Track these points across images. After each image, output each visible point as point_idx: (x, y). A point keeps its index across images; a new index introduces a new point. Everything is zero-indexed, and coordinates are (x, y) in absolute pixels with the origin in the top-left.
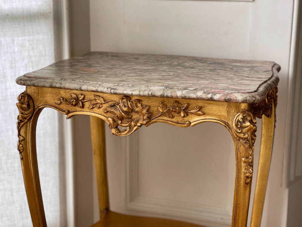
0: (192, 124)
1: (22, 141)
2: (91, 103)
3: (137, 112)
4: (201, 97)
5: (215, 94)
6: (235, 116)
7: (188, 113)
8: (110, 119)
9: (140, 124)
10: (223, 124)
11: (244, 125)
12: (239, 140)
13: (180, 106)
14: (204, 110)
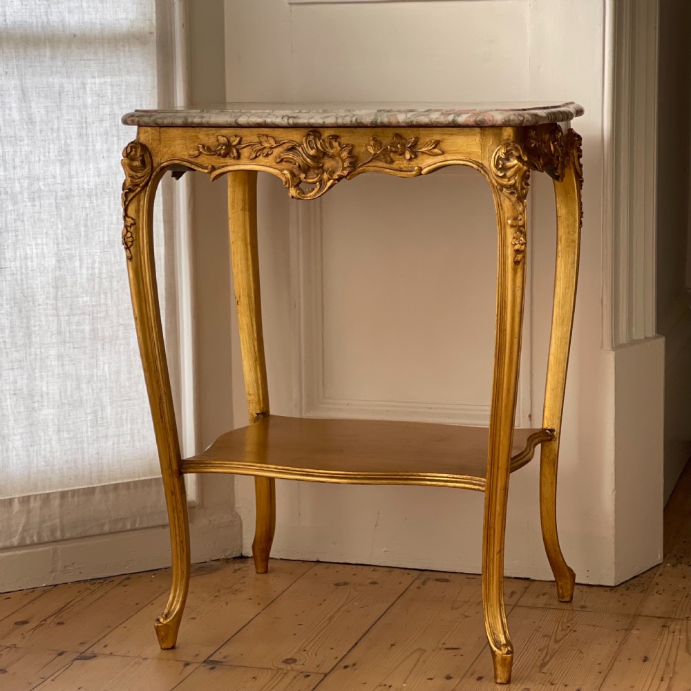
0: (424, 171)
1: (130, 227)
2: (253, 149)
3: (332, 157)
4: (437, 120)
5: (459, 114)
6: (493, 152)
7: (417, 153)
8: (286, 172)
9: (338, 175)
10: (475, 166)
11: (508, 164)
12: (501, 190)
13: (404, 141)
14: (443, 146)
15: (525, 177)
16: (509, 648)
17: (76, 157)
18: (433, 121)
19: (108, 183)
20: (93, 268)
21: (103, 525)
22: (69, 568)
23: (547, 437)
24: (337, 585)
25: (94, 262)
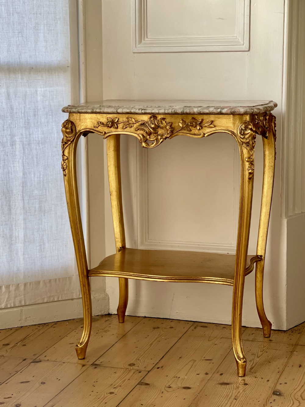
0: (206, 135)
1: (65, 160)
2: (124, 124)
3: (162, 128)
4: (212, 111)
5: (223, 108)
6: (239, 126)
7: (203, 127)
8: (140, 135)
9: (165, 137)
10: (230, 133)
11: (246, 132)
12: (243, 144)
13: (196, 121)
14: (215, 123)
15: (254, 138)
16: (245, 360)
17: (33, 125)
18: (210, 112)
19: (47, 138)
20: (40, 178)
21: (44, 299)
22: (28, 319)
23: (258, 259)
24: (154, 328)
25: (40, 175)
